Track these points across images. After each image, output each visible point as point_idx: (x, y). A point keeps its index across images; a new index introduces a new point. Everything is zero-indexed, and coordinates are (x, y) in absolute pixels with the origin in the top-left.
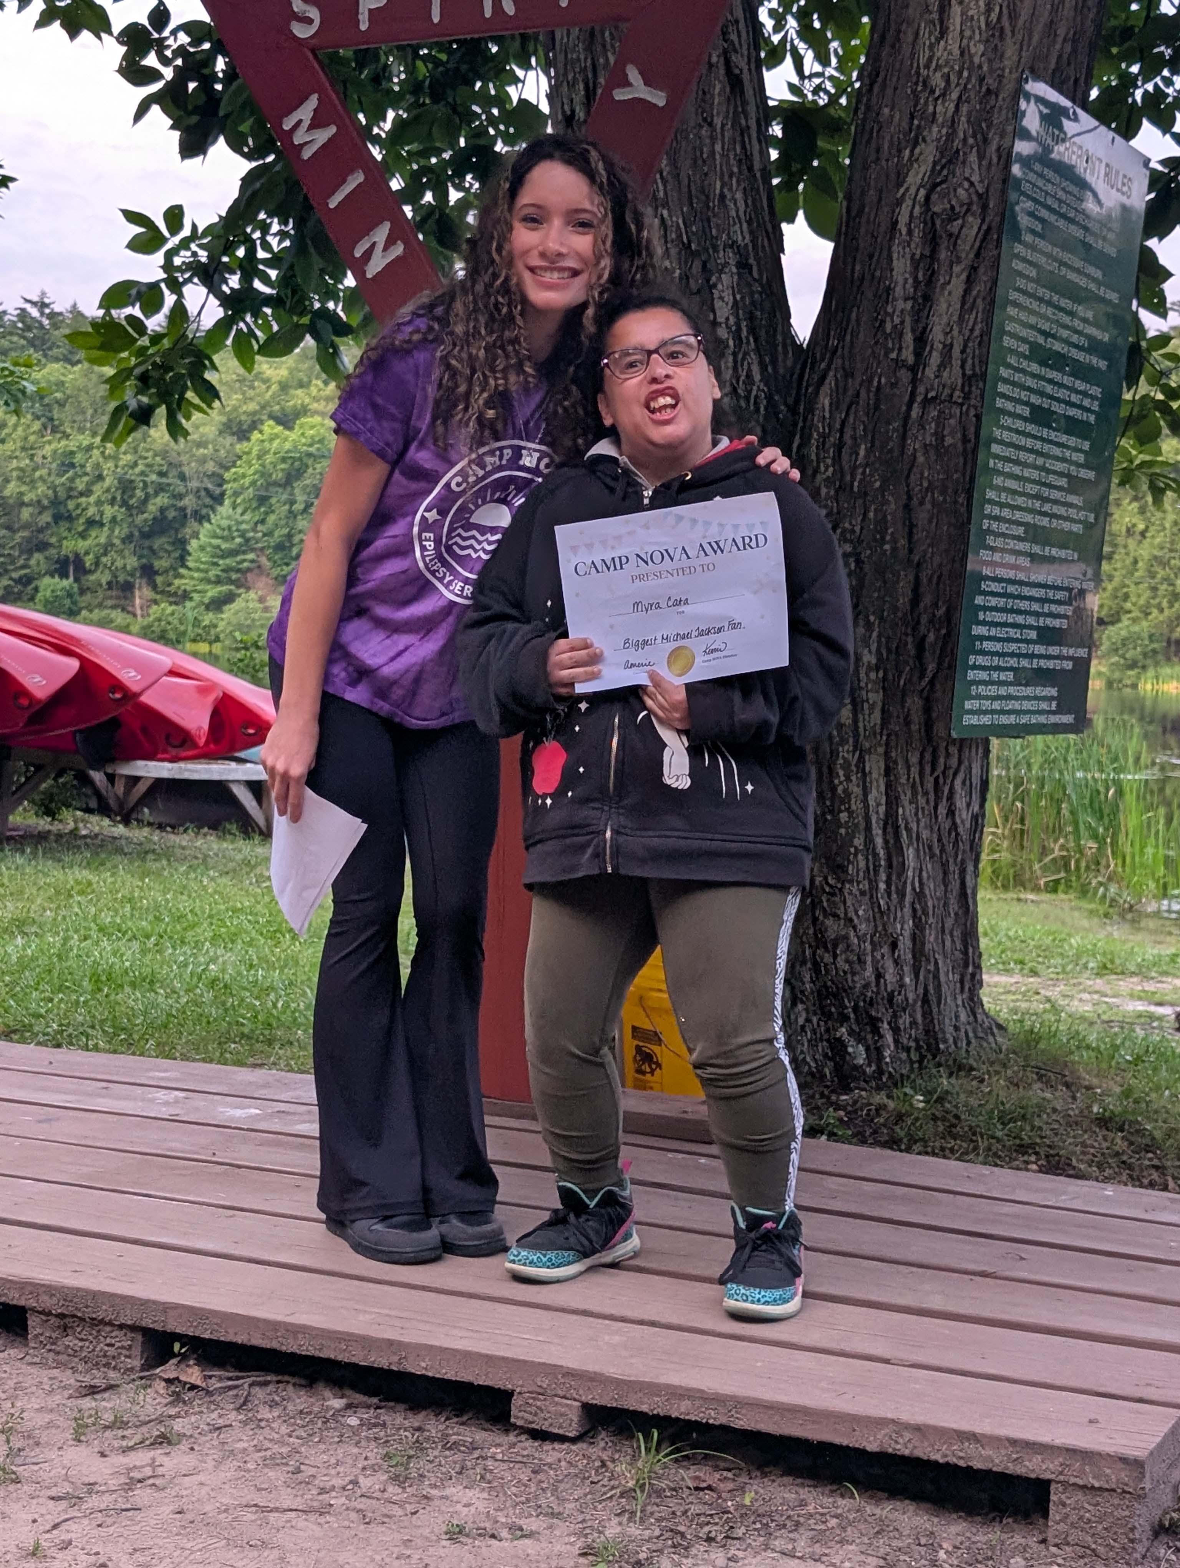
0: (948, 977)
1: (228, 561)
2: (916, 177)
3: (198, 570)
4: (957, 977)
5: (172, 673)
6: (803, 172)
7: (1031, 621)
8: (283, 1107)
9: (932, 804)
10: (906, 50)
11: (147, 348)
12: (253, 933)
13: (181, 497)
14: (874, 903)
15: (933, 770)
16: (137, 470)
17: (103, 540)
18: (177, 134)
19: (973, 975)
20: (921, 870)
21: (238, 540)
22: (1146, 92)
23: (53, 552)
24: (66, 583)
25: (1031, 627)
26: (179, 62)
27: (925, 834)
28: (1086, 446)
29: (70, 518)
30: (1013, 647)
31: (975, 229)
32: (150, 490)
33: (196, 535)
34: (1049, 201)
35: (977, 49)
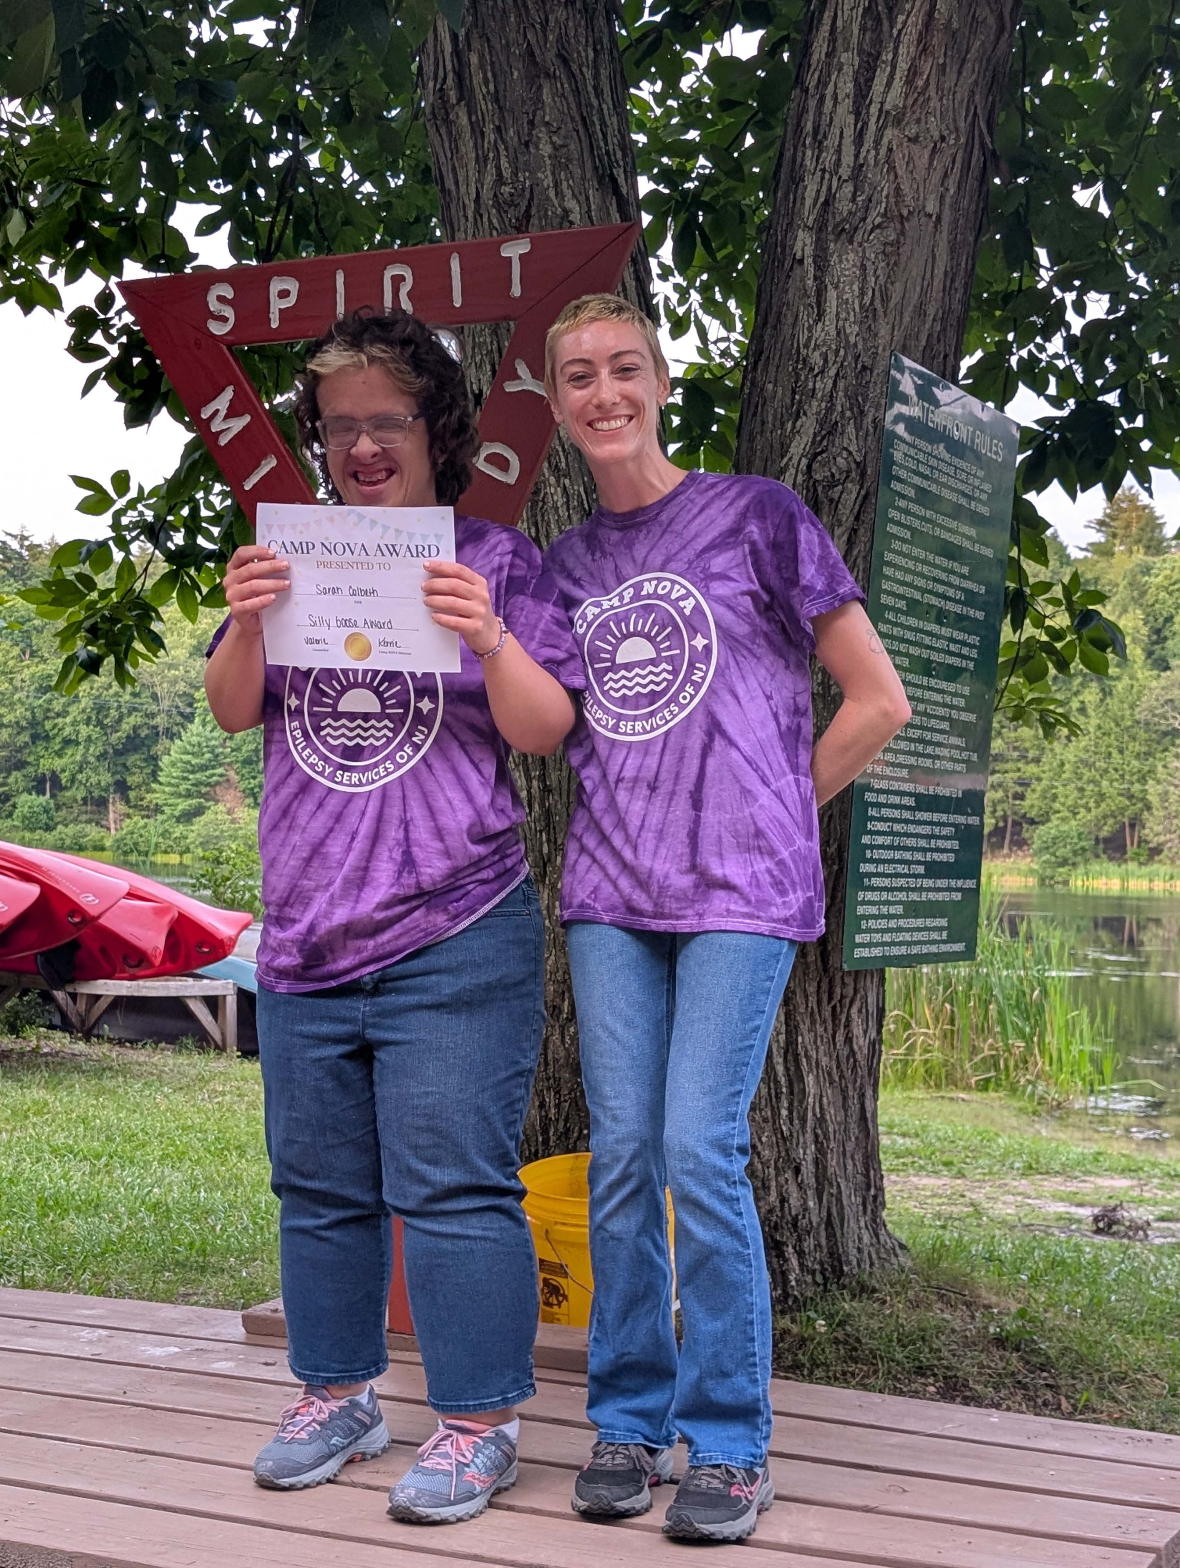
0: (851, 1200)
1: (198, 776)
2: (798, 447)
3: (169, 784)
4: (859, 1200)
5: (131, 895)
6: (702, 438)
7: (919, 856)
8: (202, 1344)
9: (830, 1032)
10: (787, 331)
11: (96, 602)
12: (202, 1154)
13: (153, 716)
14: (777, 1130)
15: (830, 999)
16: (111, 691)
17: (78, 758)
18: (122, 405)
19: (875, 1198)
20: (821, 1096)
21: (208, 756)
22: (1021, 358)
23: (30, 769)
24: (42, 799)
25: (919, 863)
26: (124, 339)
27: (824, 1061)
28: (966, 691)
29: (47, 738)
30: (902, 882)
31: (854, 495)
32: (124, 711)
33: (168, 752)
34: (921, 469)
35: (852, 330)
